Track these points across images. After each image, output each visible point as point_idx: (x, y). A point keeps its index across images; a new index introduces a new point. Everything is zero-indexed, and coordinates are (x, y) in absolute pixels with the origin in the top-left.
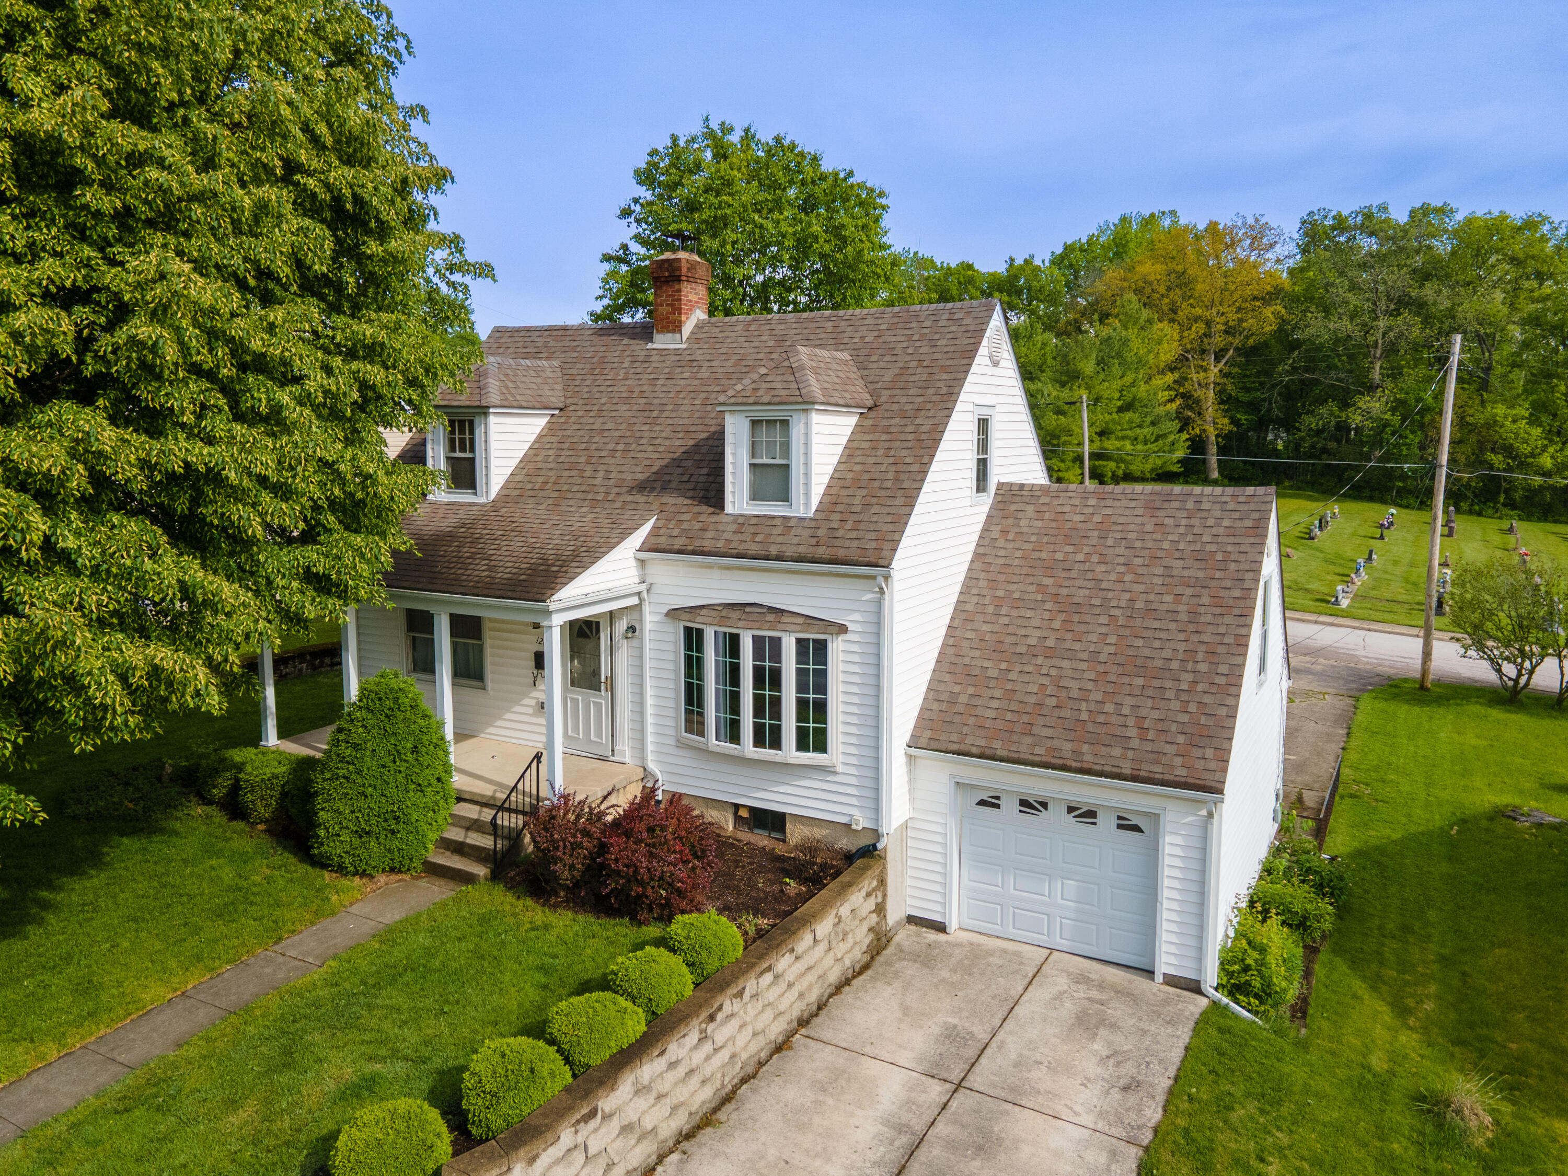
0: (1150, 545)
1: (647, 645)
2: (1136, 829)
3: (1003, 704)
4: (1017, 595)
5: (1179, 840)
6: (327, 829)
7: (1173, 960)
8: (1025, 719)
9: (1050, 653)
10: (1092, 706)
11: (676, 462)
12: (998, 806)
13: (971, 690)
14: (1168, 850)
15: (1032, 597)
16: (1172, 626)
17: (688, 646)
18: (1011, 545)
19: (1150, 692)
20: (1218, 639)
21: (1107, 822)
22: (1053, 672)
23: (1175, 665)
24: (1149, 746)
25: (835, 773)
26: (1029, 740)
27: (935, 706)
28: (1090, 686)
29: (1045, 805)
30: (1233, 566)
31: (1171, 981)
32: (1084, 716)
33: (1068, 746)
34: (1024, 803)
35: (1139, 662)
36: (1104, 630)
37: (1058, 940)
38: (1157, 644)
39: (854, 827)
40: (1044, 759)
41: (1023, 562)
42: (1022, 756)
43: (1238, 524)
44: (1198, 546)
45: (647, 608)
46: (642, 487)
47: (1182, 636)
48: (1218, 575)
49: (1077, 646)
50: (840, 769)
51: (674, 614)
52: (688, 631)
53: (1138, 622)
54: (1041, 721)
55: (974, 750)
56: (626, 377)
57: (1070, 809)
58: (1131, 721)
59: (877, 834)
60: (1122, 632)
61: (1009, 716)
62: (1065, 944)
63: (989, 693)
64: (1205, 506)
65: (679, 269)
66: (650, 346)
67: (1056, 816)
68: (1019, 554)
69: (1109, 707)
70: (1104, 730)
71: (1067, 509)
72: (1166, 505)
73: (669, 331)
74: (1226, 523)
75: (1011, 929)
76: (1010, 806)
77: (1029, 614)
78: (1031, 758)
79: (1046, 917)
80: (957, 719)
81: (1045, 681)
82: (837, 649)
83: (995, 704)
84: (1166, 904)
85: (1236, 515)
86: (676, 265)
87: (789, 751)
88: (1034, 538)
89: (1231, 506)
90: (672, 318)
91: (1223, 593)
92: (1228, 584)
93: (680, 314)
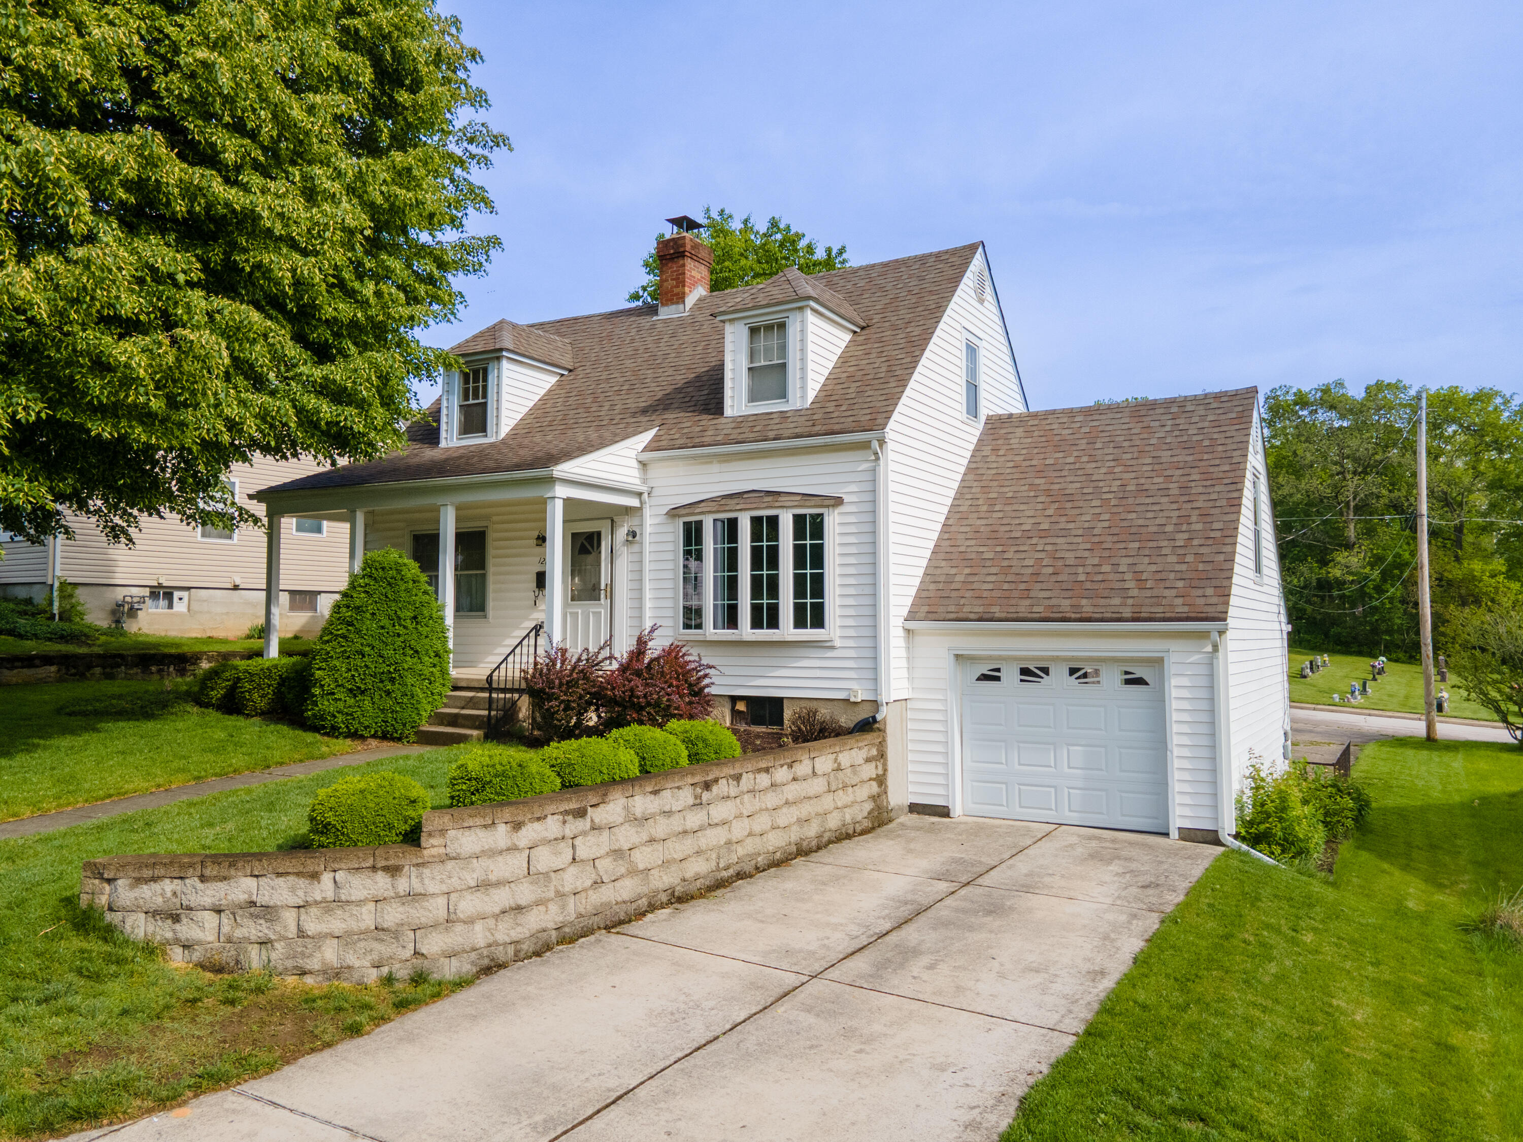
0: (1138, 443)
1: (647, 548)
2: (1140, 681)
3: (1001, 578)
4: (1010, 495)
5: (1185, 682)
6: (322, 686)
7: (1187, 812)
8: (1023, 586)
9: (1044, 534)
10: (1089, 569)
11: (678, 390)
12: (998, 679)
13: (967, 571)
14: (1174, 693)
15: (1025, 494)
16: (1165, 500)
17: (688, 541)
18: (1003, 459)
19: (1147, 552)
21: (1112, 679)
22: (1048, 548)
23: (1169, 528)
24: (1149, 593)
25: (833, 648)
26: (1028, 602)
27: (932, 587)
28: (1086, 554)
29: (1046, 671)
30: (1220, 448)
31: (1188, 835)
32: (1082, 578)
33: (1067, 602)
34: (1025, 671)
35: (1133, 530)
36: (1098, 511)
37: (1067, 813)
38: (1150, 515)
39: (852, 699)
40: (1042, 615)
41: (1014, 470)
42: (1021, 615)
43: (1223, 417)
44: (1185, 438)
45: (647, 512)
46: (644, 411)
47: (1175, 506)
48: (1206, 457)
49: (1071, 526)
50: (838, 643)
51: (674, 513)
52: (687, 526)
53: (1131, 501)
54: (1039, 586)
55: (972, 616)
56: (633, 340)
57: (1073, 671)
58: (1128, 576)
59: (875, 704)
60: (1115, 510)
61: (1006, 586)
62: (1074, 818)
63: (985, 571)
64: (1189, 408)
65: (684, 245)
66: (655, 318)
67: (1059, 677)
68: (1011, 464)
69: (1106, 568)
70: (1102, 585)
71: (1055, 426)
72: (1151, 412)
73: (673, 304)
74: (1210, 418)
75: (1018, 809)
76: (1011, 675)
77: (1022, 507)
78: (1030, 615)
79: (1053, 790)
80: (954, 594)
81: (1040, 555)
82: (833, 523)
83: (993, 578)
84: (1176, 752)
85: (1221, 411)
86: (680, 242)
87: (787, 629)
88: (1024, 452)
89: (1215, 405)
90: (676, 290)
91: (1212, 469)
92: (1217, 462)
93: (684, 286)
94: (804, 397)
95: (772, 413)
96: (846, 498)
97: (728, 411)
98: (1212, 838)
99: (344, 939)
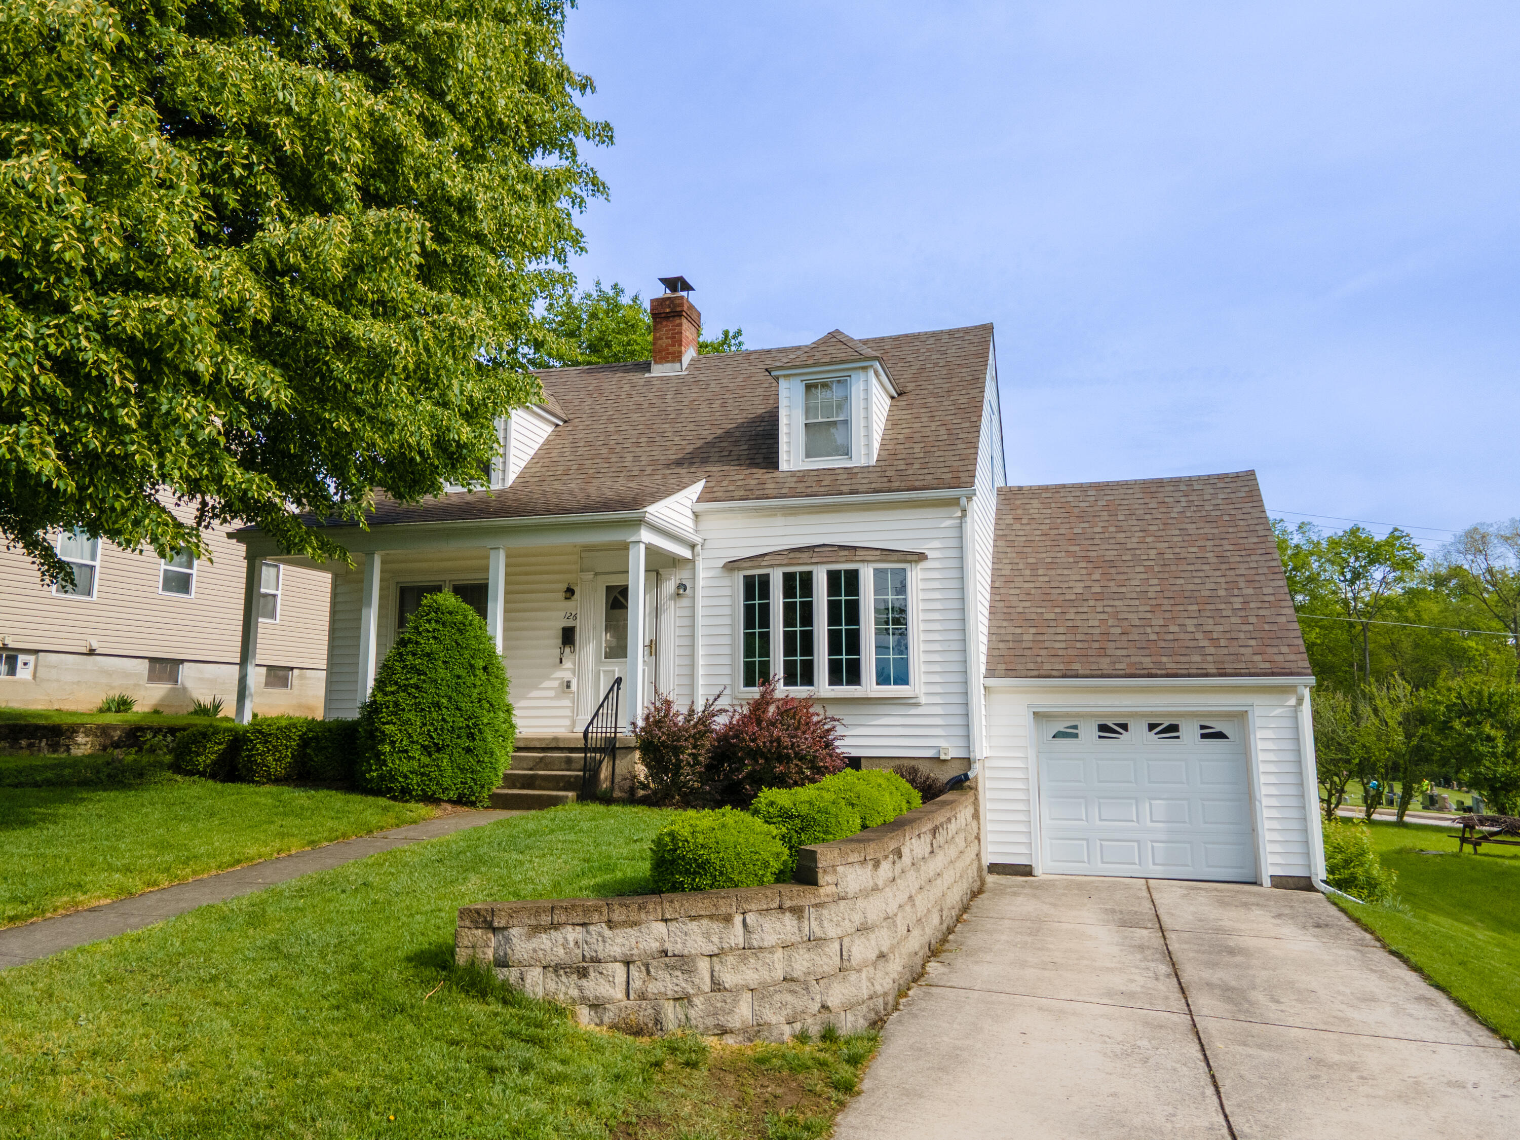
0: (1159, 516)
1: (700, 602)
2: (1220, 735)
3: (1070, 637)
4: (1049, 560)
5: (1270, 734)
7: (1278, 860)
8: (1096, 645)
9: (1099, 597)
10: (1157, 629)
12: (1076, 736)
13: (1033, 630)
14: (1260, 745)
15: (1065, 560)
16: (1206, 567)
17: (749, 593)
18: (1028, 527)
19: (1208, 614)
20: (1253, 572)
21: (1190, 732)
22: (1108, 609)
23: (1221, 593)
24: (1225, 651)
25: (917, 705)
27: (1002, 645)
28: (1149, 615)
29: (1125, 727)
30: (1242, 523)
31: (1280, 882)
32: (1153, 637)
33: (1147, 660)
34: (1103, 728)
35: (1187, 594)
36: (1144, 576)
37: (1151, 867)
38: (1198, 581)
39: (943, 757)
40: (1128, 671)
41: (1043, 538)
42: (1105, 672)
43: (1233, 496)
44: (1204, 513)
45: (700, 564)
47: (1219, 573)
48: (1231, 530)
49: (1123, 589)
50: (923, 700)
51: (732, 566)
52: (749, 583)
53: (1173, 568)
54: (1112, 645)
55: (1054, 673)
56: (630, 396)
57: (1152, 727)
58: (1199, 636)
59: (968, 762)
60: (1160, 576)
61: (1079, 645)
62: (1158, 871)
63: (1052, 630)
65: (682, 305)
66: (647, 375)
68: (1039, 532)
69: (1174, 628)
70: (1176, 644)
71: (1070, 499)
72: (1161, 489)
73: (668, 362)
74: (1221, 496)
75: (1100, 865)
76: (1089, 732)
77: (1066, 572)
78: (1114, 672)
79: (1135, 844)
80: (1028, 652)
81: (1103, 616)
82: (915, 576)
83: (1063, 638)
84: (1265, 802)
85: (1229, 490)
86: (677, 302)
87: (869, 686)
88: (1048, 521)
89: (1221, 485)
90: (671, 349)
92: (1244, 535)
93: (680, 345)
94: (868, 455)
95: (834, 469)
96: (930, 554)
97: (783, 466)
99: (758, 992)
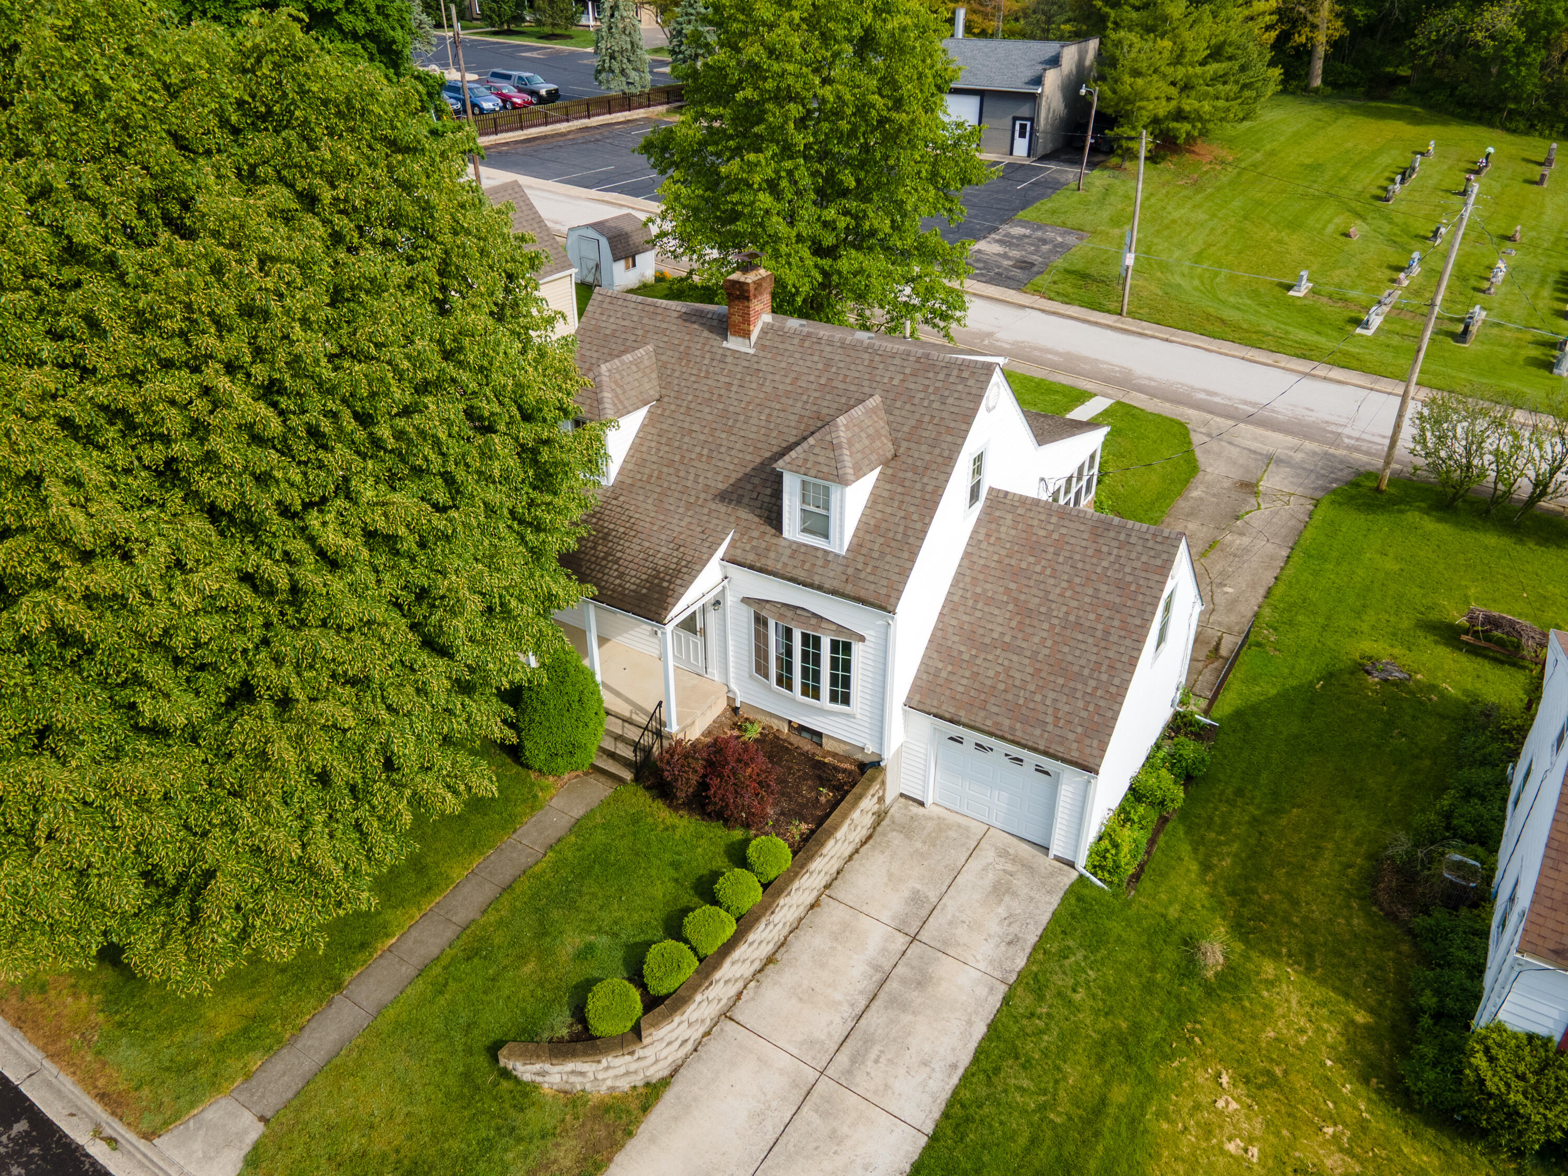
0: (1088, 567)
1: (729, 615)
2: (1046, 774)
3: (970, 683)
4: (990, 594)
5: (1070, 789)
7: (1061, 849)
8: (983, 696)
9: (1006, 647)
10: (1027, 695)
12: (961, 743)
13: (950, 668)
14: (1064, 788)
15: (1001, 597)
16: (1090, 640)
18: (991, 549)
19: (1066, 690)
20: (1118, 657)
21: (1029, 765)
22: (1006, 663)
23: (1086, 672)
24: (1058, 731)
25: (855, 718)
26: (982, 714)
27: (925, 676)
28: (1029, 678)
29: (991, 750)
30: (1140, 597)
32: (1021, 702)
33: (1007, 722)
34: (978, 746)
35: (1064, 665)
36: (1045, 634)
37: (996, 823)
38: (1077, 653)
40: (990, 729)
41: (997, 565)
42: (979, 725)
43: (1152, 561)
44: (1120, 576)
45: (728, 593)
46: (723, 497)
47: (1095, 650)
48: (1129, 603)
49: (1024, 645)
50: (858, 716)
51: (746, 600)
52: (757, 614)
53: (1068, 633)
54: (993, 700)
55: (947, 715)
57: (1007, 754)
58: (1050, 711)
59: (880, 754)
60: (1057, 638)
61: (972, 693)
62: (999, 825)
63: (961, 672)
64: (1133, 540)
66: (725, 344)
68: (996, 557)
69: (1038, 698)
70: (1032, 714)
71: (1035, 523)
73: (740, 336)
74: (1144, 558)
75: (964, 808)
76: (969, 745)
77: (996, 612)
78: (982, 727)
79: (987, 808)
80: (938, 689)
81: (1000, 669)
82: (857, 649)
83: (964, 681)
84: (1059, 820)
85: (1152, 553)
87: (825, 702)
88: (1008, 545)
89: (1150, 544)
91: (1129, 620)
92: (1134, 612)
94: (841, 545)
95: (818, 548)
96: (868, 638)
97: (786, 534)
98: (1072, 865)
